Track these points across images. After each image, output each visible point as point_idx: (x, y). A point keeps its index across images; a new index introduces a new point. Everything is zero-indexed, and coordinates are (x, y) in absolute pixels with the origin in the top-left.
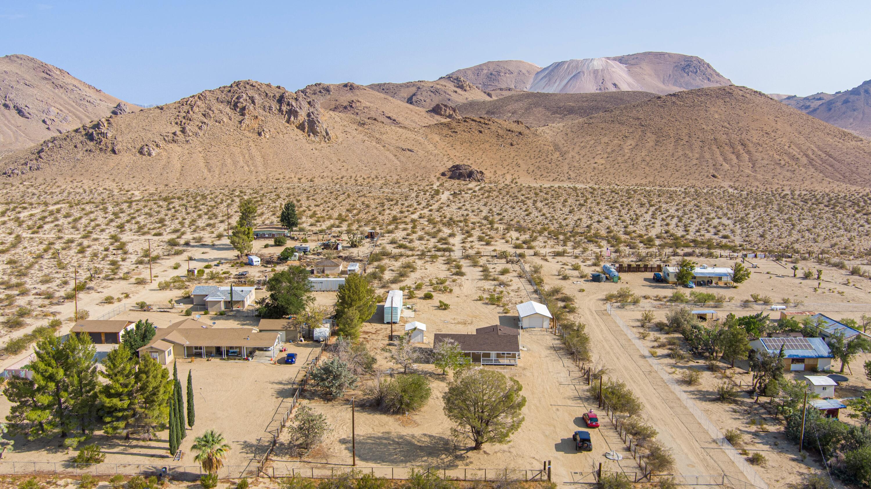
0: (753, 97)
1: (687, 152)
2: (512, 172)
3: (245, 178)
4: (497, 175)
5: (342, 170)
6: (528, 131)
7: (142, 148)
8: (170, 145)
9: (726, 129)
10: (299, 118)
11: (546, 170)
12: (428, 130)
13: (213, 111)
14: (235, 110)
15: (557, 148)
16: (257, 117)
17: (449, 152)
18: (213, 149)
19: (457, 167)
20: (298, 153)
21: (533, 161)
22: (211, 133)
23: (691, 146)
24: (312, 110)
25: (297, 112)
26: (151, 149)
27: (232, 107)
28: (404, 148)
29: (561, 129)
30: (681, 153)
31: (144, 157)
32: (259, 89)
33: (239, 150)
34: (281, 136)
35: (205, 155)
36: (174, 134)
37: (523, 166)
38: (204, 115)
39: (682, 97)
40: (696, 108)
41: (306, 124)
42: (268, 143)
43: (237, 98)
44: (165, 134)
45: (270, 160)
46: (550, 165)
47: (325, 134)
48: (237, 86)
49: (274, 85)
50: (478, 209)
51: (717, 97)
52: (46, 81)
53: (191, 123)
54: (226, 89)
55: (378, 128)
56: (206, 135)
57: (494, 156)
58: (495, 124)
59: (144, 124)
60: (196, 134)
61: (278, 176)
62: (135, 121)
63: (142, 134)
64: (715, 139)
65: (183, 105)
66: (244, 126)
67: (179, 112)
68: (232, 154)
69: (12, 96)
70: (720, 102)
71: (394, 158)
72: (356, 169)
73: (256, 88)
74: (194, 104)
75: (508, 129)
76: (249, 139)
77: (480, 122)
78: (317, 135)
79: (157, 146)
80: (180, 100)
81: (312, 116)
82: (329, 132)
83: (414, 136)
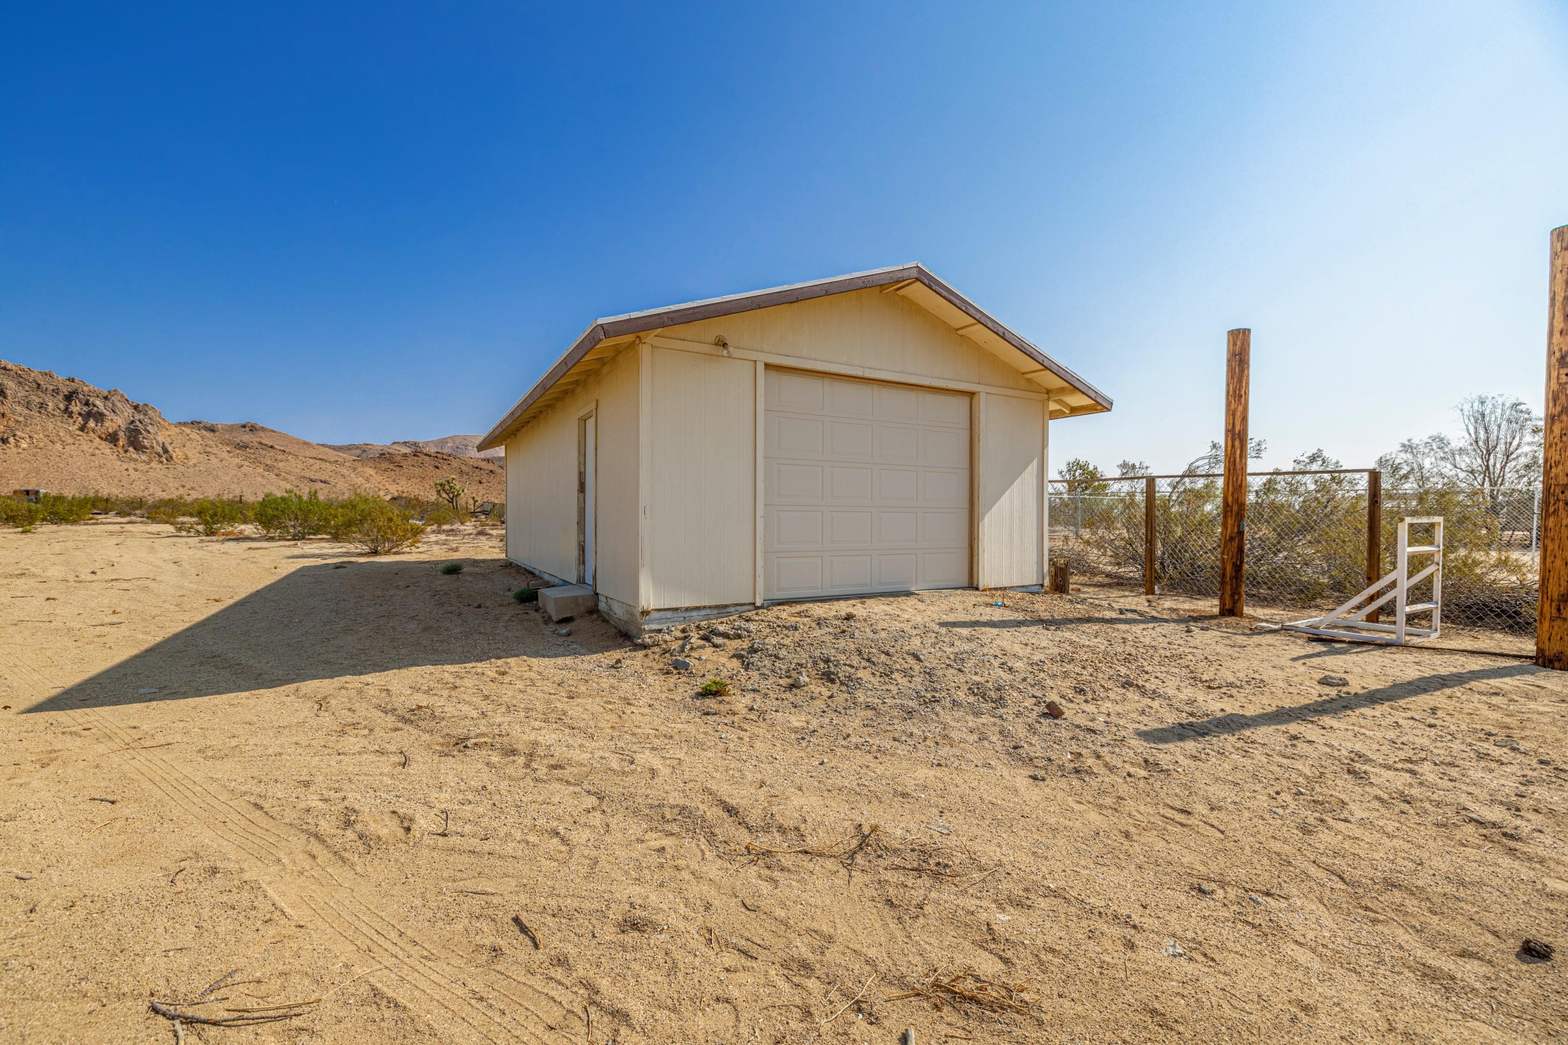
16: (3, 414)
20: (92, 473)
24: (141, 417)
25: (102, 415)
32: (19, 376)
41: (122, 434)
42: (22, 456)
47: (161, 451)
49: (60, 376)
55: (272, 455)
58: (458, 460)
73: (12, 373)
75: (475, 466)
77: (436, 457)
78: (144, 452)
81: (138, 424)
82: (170, 449)
83: (334, 468)
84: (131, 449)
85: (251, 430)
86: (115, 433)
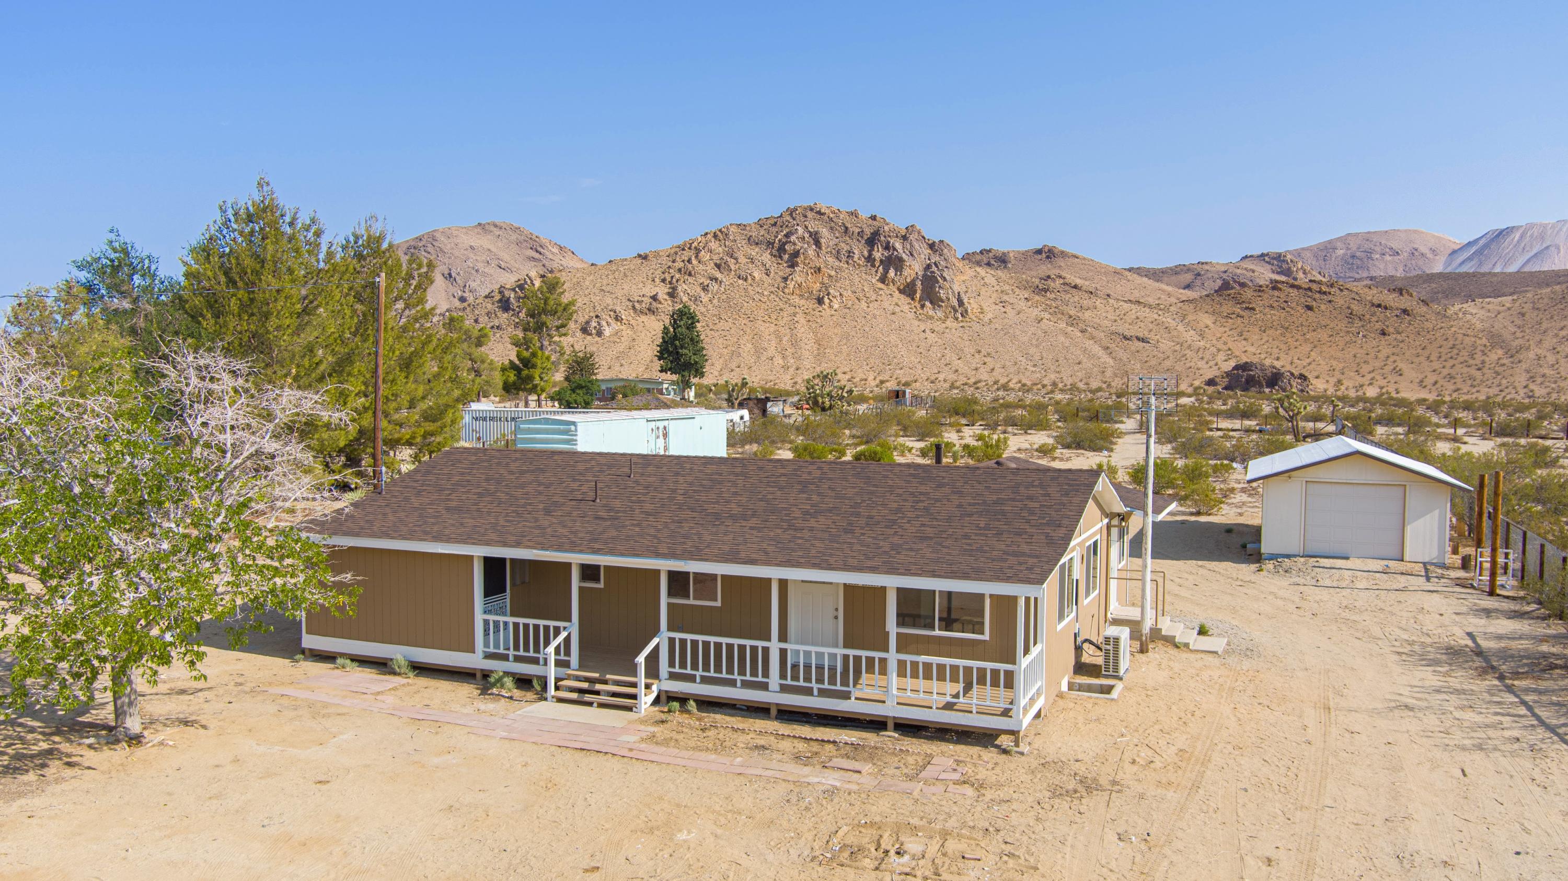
2: (1383, 383)
3: (771, 378)
4: (1343, 388)
5: (982, 370)
6: (1425, 309)
7: (587, 323)
8: (643, 318)
10: (906, 272)
11: (1469, 382)
12: (1189, 308)
13: (736, 259)
14: (781, 257)
15: (1496, 340)
16: (819, 269)
17: (1230, 345)
18: (721, 325)
19: (1245, 367)
21: (1436, 365)
22: (724, 297)
24: (936, 258)
25: (901, 260)
26: (604, 323)
27: (774, 252)
28: (1127, 333)
29: (1508, 305)
31: (589, 338)
32: (831, 220)
33: (773, 328)
34: (864, 305)
36: (654, 298)
37: (1411, 373)
38: (718, 266)
41: (919, 283)
42: (835, 318)
43: (787, 236)
44: (636, 299)
45: (832, 348)
46: (1478, 374)
47: (956, 303)
48: (791, 215)
49: (864, 214)
52: (533, 263)
53: (690, 280)
54: (769, 222)
55: (1076, 298)
56: (715, 301)
57: (1339, 354)
58: (1346, 292)
59: (605, 282)
60: (696, 300)
62: (591, 277)
63: (596, 299)
65: (683, 250)
66: (791, 285)
67: (674, 261)
68: (757, 336)
69: (473, 285)
71: (1101, 353)
72: (1012, 370)
73: (826, 217)
74: (704, 248)
75: (1376, 302)
76: (798, 310)
77: (1310, 289)
78: (940, 306)
79: (617, 318)
80: (681, 242)
81: (934, 268)
82: (965, 301)
83: (1156, 316)
84: (928, 304)
85: (1048, 257)
86: (913, 283)
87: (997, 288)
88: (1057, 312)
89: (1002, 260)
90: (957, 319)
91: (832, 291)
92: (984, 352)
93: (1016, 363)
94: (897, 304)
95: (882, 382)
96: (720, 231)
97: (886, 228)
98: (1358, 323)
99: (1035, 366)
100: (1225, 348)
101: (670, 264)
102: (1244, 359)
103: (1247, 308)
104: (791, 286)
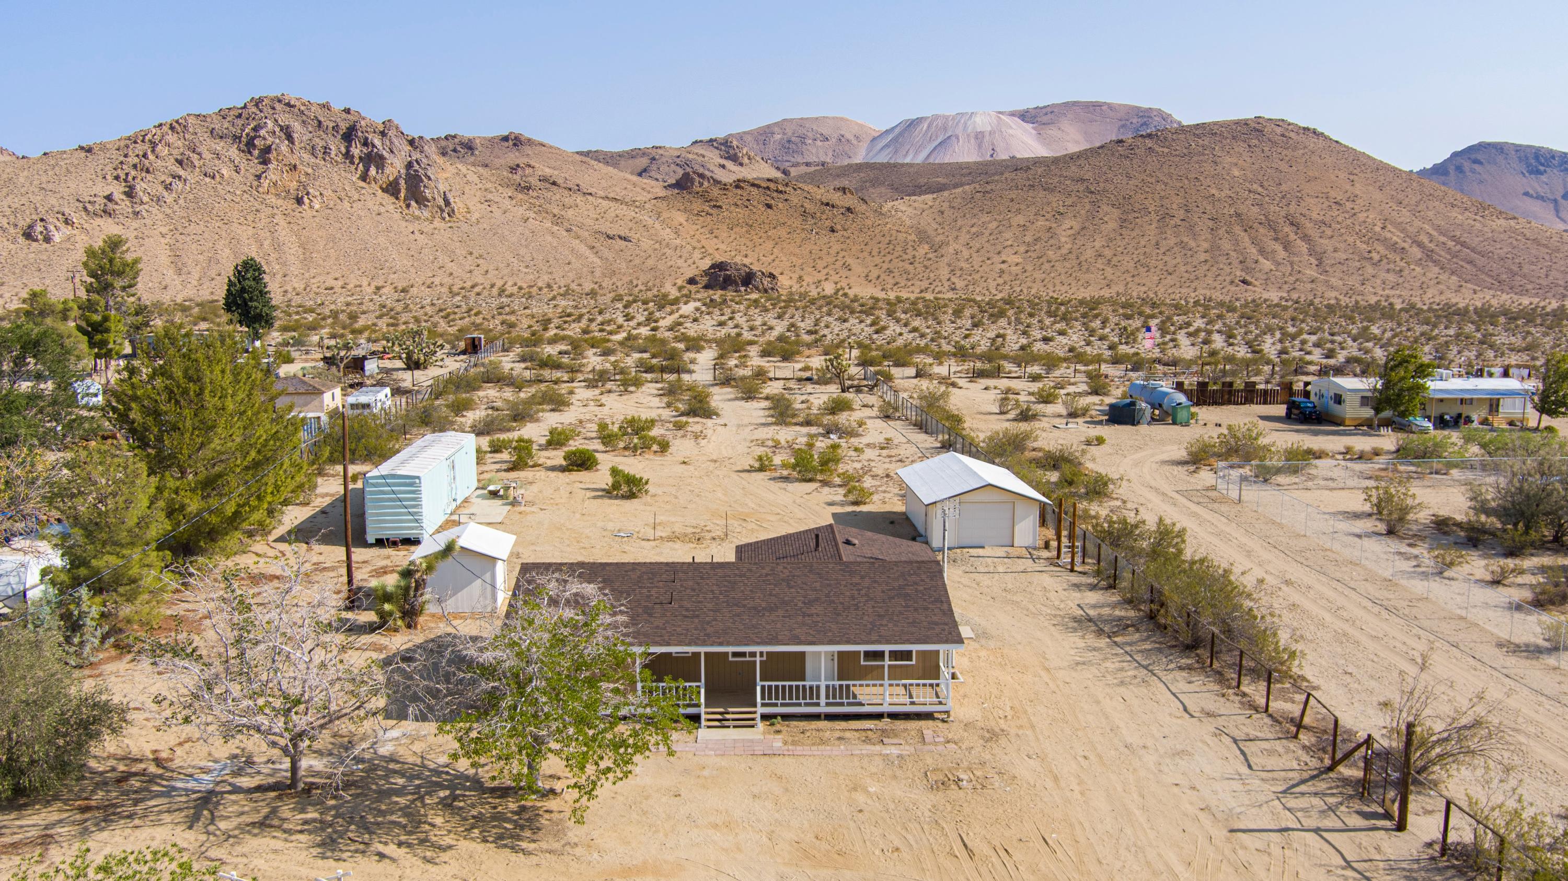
0: (1301, 138)
1: (1185, 239)
2: (836, 278)
4: (804, 284)
5: (475, 272)
6: (864, 207)
7: (31, 227)
8: (99, 221)
9: (1257, 196)
10: (388, 170)
11: (905, 276)
12: (663, 205)
13: (199, 154)
14: (250, 153)
15: (923, 236)
16: (295, 166)
17: (704, 242)
18: (192, 228)
19: (719, 266)
20: (382, 240)
21: (878, 260)
22: (191, 196)
23: (1191, 228)
24: (416, 155)
25: (382, 158)
26: (52, 228)
27: (242, 147)
28: (610, 232)
29: (930, 203)
30: (1172, 241)
31: (34, 244)
32: (302, 112)
33: (251, 231)
34: (346, 204)
35: (172, 242)
36: (109, 198)
37: (858, 269)
38: (180, 162)
39: (1165, 138)
40: (1195, 158)
41: (402, 182)
42: (317, 220)
43: (255, 129)
44: (87, 199)
45: (318, 252)
46: (911, 268)
47: (442, 203)
48: (257, 105)
49: (337, 106)
50: (764, 324)
51: (1234, 138)
53: (149, 177)
54: (232, 113)
55: (558, 196)
56: (181, 201)
57: (797, 251)
58: (799, 191)
59: (44, 179)
60: (159, 200)
61: (330, 282)
62: (26, 173)
63: (37, 199)
64: (1238, 215)
65: (135, 142)
66: (265, 183)
67: (126, 156)
68: (234, 240)
70: (1241, 147)
71: (588, 252)
72: (506, 271)
73: (296, 110)
74: (160, 141)
75: (825, 201)
76: (275, 211)
77: (768, 188)
78: (426, 206)
79: (67, 222)
80: (131, 133)
81: (416, 167)
82: (452, 200)
83: (633, 214)
84: (413, 203)
85: (515, 145)
86: (396, 181)
87: (480, 186)
88: (542, 211)
89: (469, 146)
90: (444, 219)
91: (311, 191)
92: (476, 254)
93: (508, 265)
94: (381, 204)
95: (378, 288)
96: (177, 122)
97: (363, 123)
98: (811, 221)
99: (527, 267)
100: (699, 245)
101: (122, 158)
102: (720, 258)
103: (715, 206)
104: (266, 185)
